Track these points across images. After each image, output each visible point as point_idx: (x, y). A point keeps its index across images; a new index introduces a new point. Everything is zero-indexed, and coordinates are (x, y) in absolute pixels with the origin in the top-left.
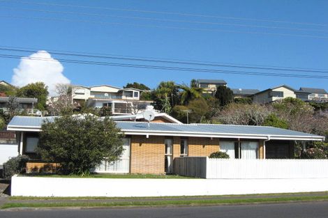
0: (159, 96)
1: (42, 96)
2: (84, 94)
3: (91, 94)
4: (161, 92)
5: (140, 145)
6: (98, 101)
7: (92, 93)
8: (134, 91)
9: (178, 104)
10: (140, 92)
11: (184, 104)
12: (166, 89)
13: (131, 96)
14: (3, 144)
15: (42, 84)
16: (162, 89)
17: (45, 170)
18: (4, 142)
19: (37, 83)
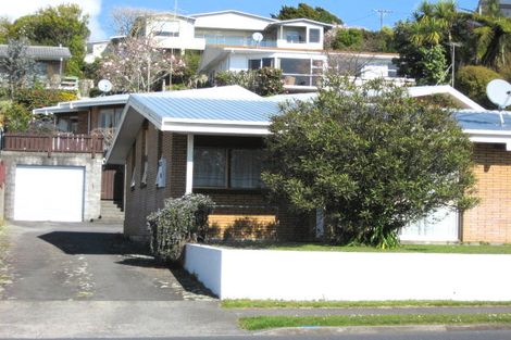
0: (418, 40)
1: (77, 41)
2: (177, 35)
3: (196, 35)
4: (424, 31)
5: (486, 170)
6: (238, 54)
7: (200, 31)
8: (309, 27)
9: (467, 62)
10: (326, 29)
11: (484, 62)
12: (438, 23)
13: (302, 39)
14: (33, 166)
15: (75, 10)
16: (425, 21)
17: (238, 234)
18: (35, 160)
19: (61, 8)
